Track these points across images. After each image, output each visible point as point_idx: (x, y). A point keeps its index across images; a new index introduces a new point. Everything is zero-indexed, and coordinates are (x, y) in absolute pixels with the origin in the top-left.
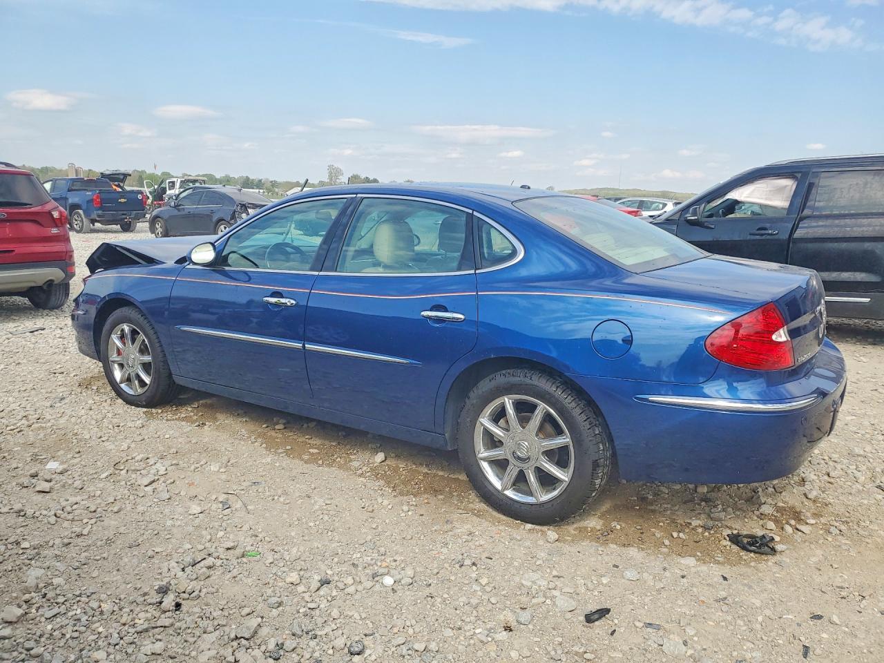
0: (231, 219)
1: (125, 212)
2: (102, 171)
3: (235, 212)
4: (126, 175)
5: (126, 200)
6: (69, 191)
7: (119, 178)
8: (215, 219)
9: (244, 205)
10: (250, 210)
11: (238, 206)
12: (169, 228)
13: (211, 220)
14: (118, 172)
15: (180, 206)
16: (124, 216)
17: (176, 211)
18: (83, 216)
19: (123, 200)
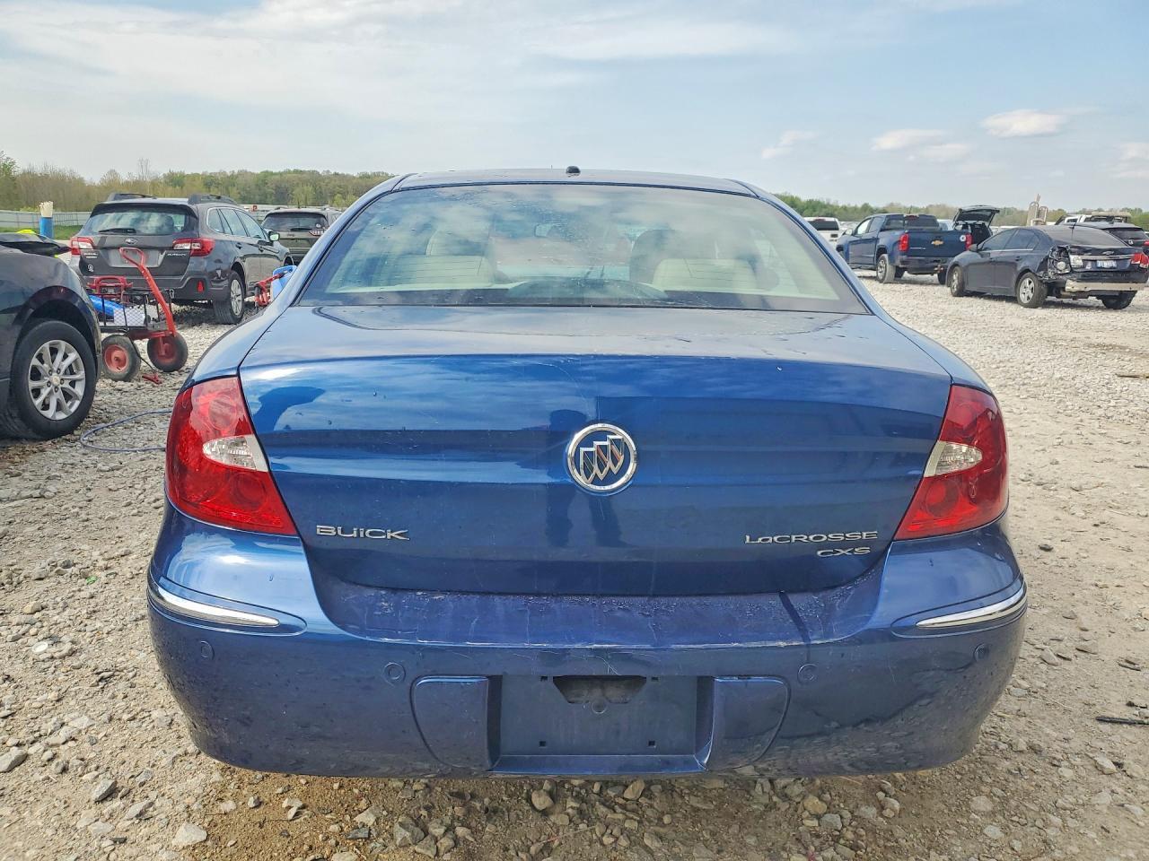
0: (1039, 270)
1: (939, 259)
2: (960, 207)
3: (1046, 259)
4: (994, 212)
5: (941, 243)
6: (882, 230)
7: (984, 216)
8: (1020, 267)
9: (1065, 249)
10: (1072, 257)
11: (1053, 250)
12: (965, 280)
13: (1016, 269)
14: (982, 208)
15: (986, 249)
16: (935, 264)
17: (979, 257)
18: (887, 262)
19: (937, 243)
